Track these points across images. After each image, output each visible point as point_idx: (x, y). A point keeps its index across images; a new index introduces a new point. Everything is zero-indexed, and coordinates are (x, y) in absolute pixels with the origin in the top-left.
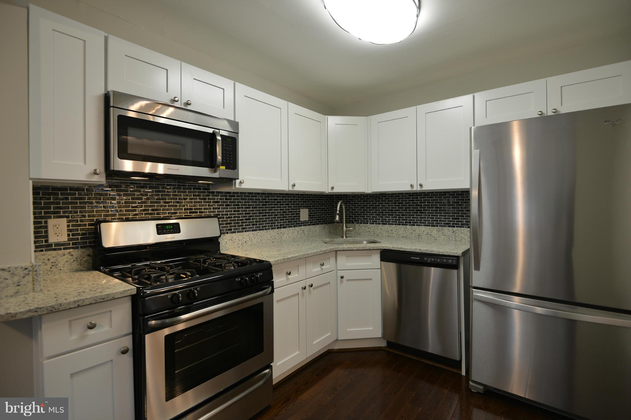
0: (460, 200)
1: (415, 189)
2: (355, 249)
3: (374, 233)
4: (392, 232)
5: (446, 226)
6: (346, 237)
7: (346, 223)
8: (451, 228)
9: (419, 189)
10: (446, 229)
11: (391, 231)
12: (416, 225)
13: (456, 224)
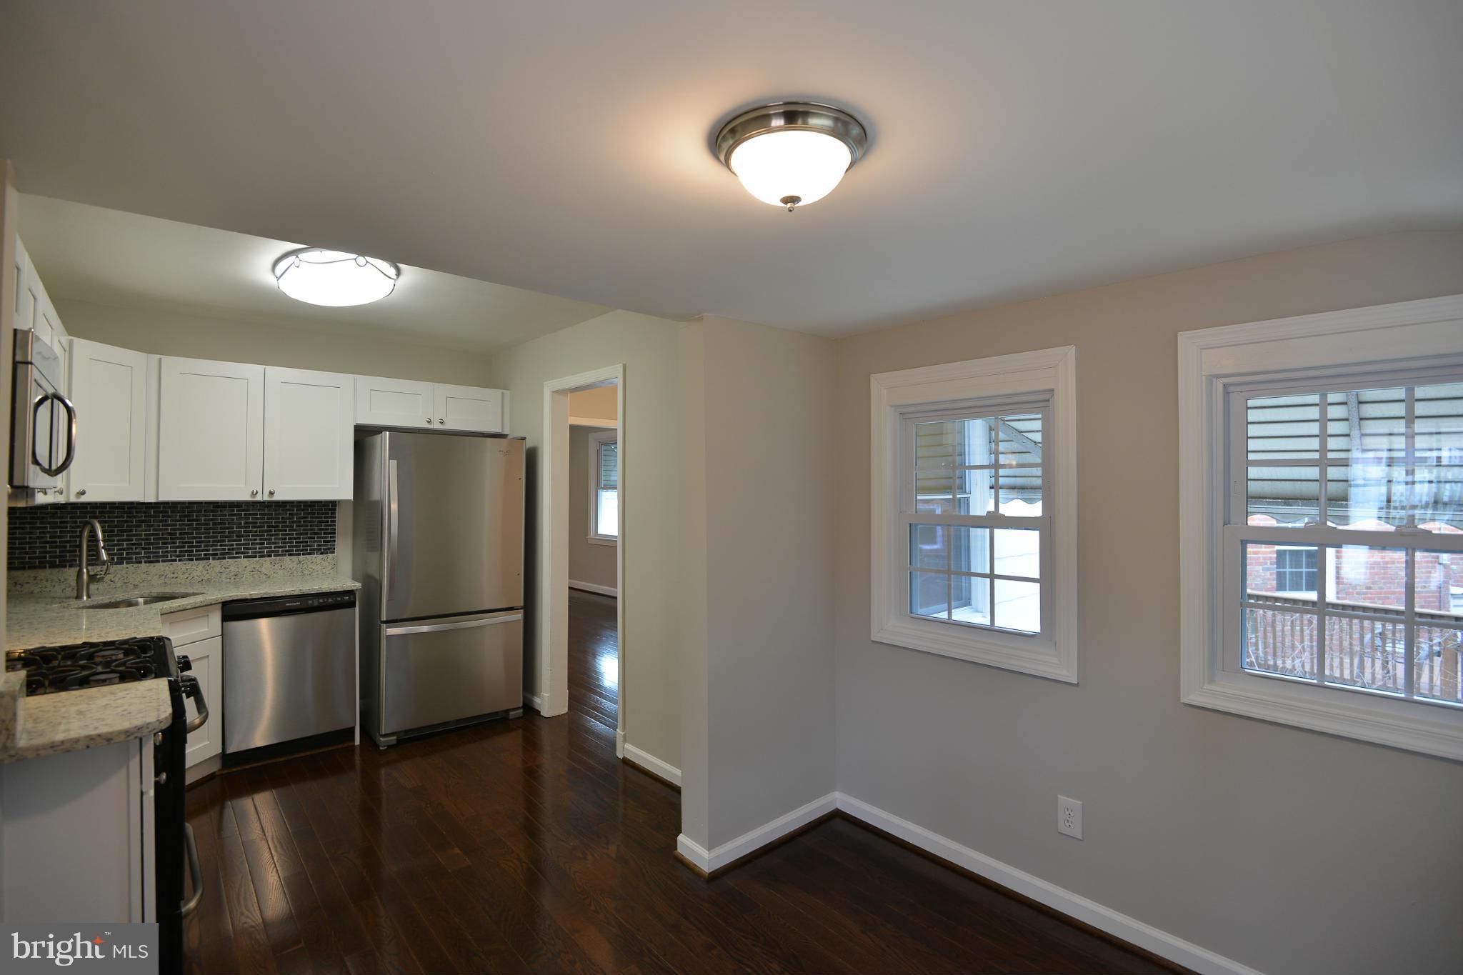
0: (309, 514)
1: (259, 498)
2: (189, 607)
3: (126, 581)
4: (176, 575)
5: (285, 555)
6: (89, 596)
7: (88, 565)
8: (295, 558)
9: (266, 498)
10: (287, 558)
11: (173, 573)
12: (229, 558)
13: (302, 550)
